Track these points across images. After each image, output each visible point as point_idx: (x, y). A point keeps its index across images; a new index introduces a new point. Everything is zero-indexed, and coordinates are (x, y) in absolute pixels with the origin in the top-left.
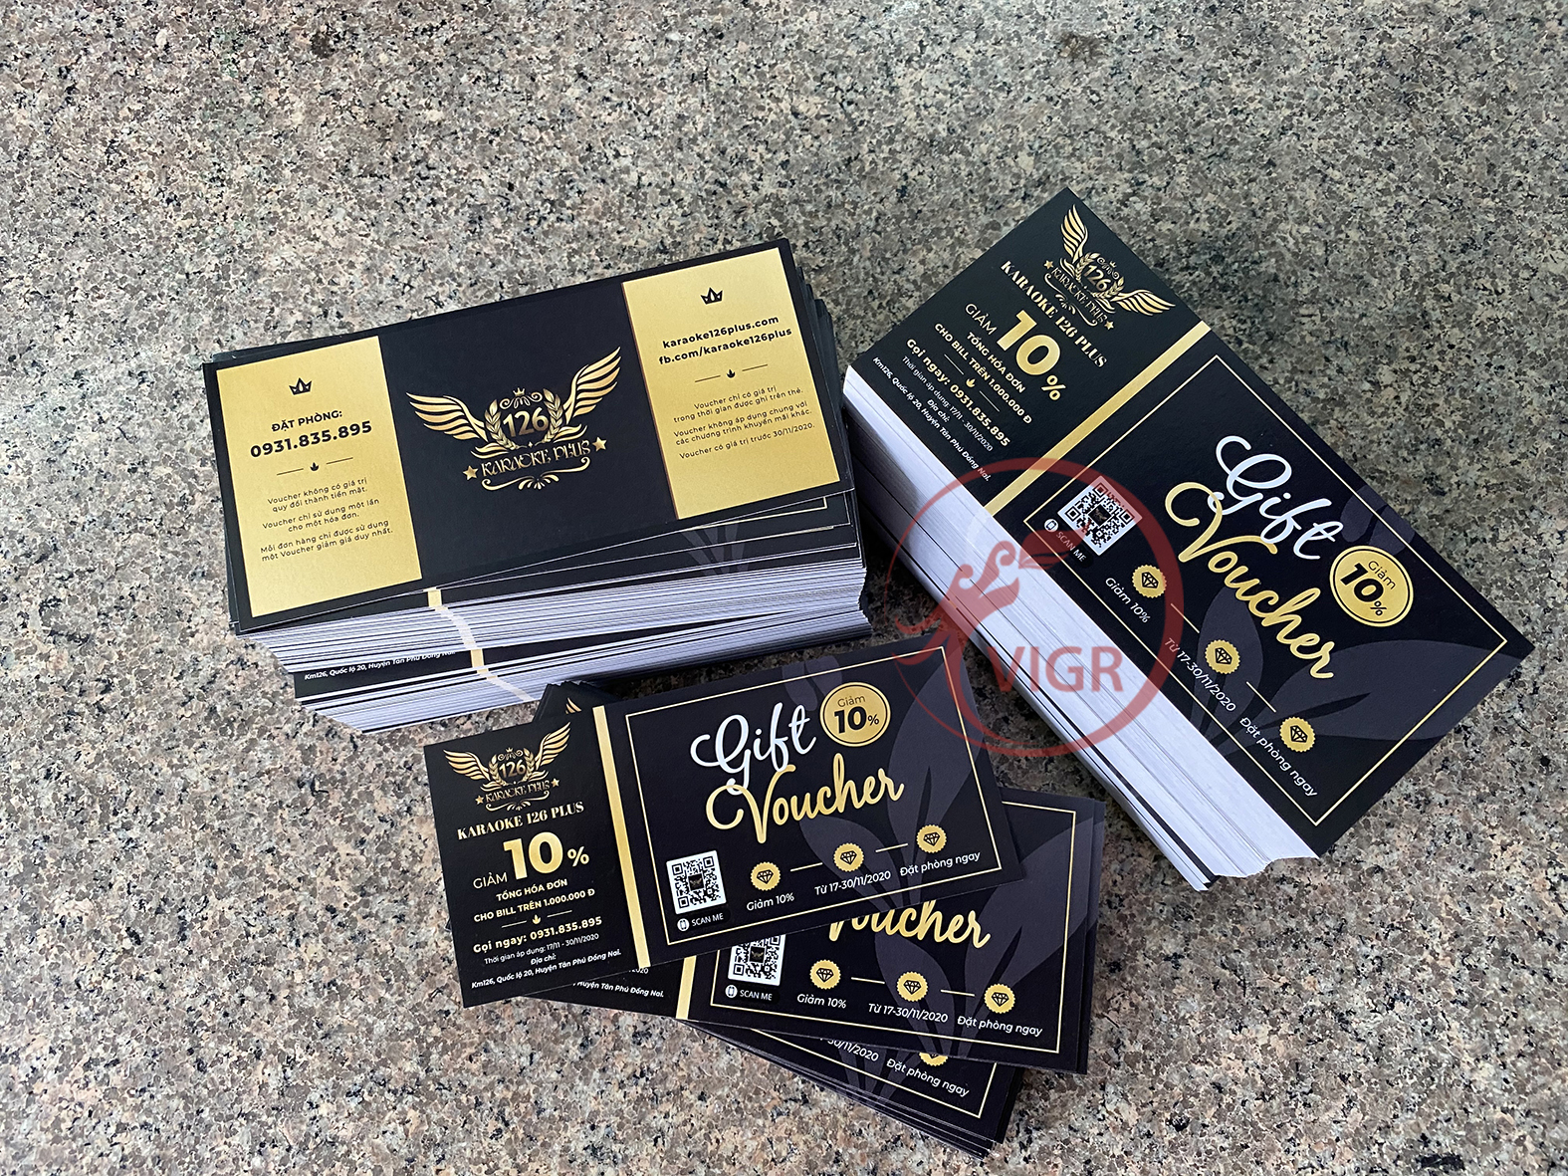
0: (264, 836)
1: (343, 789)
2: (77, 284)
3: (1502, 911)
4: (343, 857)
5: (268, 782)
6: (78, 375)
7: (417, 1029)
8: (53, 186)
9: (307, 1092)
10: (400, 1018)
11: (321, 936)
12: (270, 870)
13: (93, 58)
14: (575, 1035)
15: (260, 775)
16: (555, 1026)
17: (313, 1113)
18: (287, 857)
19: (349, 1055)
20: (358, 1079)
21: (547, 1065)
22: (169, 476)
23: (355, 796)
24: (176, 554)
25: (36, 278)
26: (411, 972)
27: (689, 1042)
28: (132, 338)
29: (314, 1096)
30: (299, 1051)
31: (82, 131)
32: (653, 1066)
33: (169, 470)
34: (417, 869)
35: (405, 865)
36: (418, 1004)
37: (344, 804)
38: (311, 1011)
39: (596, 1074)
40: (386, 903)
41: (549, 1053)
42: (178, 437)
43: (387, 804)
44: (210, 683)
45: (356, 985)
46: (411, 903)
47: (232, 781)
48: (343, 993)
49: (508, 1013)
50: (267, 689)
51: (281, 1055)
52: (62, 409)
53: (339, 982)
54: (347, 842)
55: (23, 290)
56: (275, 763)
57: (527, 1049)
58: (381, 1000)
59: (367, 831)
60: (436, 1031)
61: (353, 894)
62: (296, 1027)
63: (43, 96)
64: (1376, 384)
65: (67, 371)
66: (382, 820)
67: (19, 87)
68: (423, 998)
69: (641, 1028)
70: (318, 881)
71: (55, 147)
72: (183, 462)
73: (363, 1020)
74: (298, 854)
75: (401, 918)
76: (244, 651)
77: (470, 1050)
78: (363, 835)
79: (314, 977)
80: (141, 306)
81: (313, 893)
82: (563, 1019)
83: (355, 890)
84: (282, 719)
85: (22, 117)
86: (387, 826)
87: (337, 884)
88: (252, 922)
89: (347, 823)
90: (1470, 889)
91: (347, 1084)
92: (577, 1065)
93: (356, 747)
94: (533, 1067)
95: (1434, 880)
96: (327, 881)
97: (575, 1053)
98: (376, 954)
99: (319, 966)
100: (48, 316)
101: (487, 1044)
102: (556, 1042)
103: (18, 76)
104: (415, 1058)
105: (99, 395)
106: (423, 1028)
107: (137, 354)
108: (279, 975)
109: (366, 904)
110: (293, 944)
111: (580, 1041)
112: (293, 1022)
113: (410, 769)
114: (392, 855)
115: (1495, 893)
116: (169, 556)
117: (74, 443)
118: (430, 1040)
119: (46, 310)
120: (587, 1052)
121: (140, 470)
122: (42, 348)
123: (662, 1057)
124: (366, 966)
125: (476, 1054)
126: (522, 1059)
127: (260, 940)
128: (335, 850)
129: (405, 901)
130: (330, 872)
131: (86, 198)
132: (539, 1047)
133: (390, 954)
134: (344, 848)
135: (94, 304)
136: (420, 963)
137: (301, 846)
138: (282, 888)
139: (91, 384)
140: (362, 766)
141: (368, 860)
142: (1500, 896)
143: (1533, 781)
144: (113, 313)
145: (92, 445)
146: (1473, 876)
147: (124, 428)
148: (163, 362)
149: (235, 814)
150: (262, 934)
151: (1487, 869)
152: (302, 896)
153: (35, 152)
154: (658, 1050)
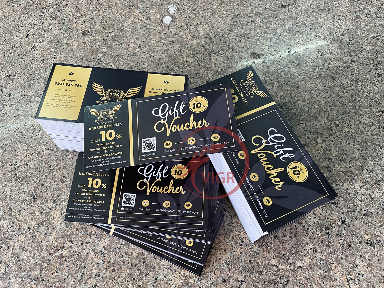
0: (19, 207)
1: (41, 199)
2: (16, 75)
3: (333, 285)
4: (36, 215)
5: (24, 194)
6: (10, 94)
7: (41, 263)
8: (18, 54)
9: (10, 275)
10: (38, 259)
11: (25, 235)
12: (18, 216)
13: (35, 29)
14: (81, 273)
15: (22, 192)
16: (76, 269)
17: (9, 280)
18: (23, 213)
19: (23, 267)
20: (23, 274)
21: (71, 279)
22: (23, 119)
23: (44, 201)
24: (19, 137)
25: (8, 72)
26: (44, 248)
27: (109, 280)
28: (25, 88)
29: (11, 276)
30: (11, 264)
31: (28, 43)
32: (98, 285)
33: (24, 118)
34: (53, 222)
35: (50, 220)
36: (44, 257)
37: (40, 203)
38: (17, 254)
39: (83, 284)
40: (43, 229)
41: (72, 276)
42: (28, 111)
43: (51, 204)
44: (18, 168)
45: (30, 249)
46: (49, 230)
47: (16, 192)
48: (26, 250)
49: (65, 263)
50: (30, 172)
51: (6, 263)
52: (4, 101)
53: (26, 247)
54: (38, 212)
55: (4, 74)
56: (27, 190)
57: (67, 274)
58: (35, 254)
59: (44, 210)
60: (46, 265)
61: (36, 225)
62: (12, 257)
63: (22, 35)
64: (317, 142)
65: (8, 93)
66: (48, 208)
67: (17, 33)
68: (45, 255)
69: (97, 274)
70: (29, 221)
71: (20, 46)
72: (27, 116)
73: (29, 258)
74: (25, 213)
75: (46, 234)
76: (28, 162)
77: (53, 272)
78: (43, 211)
79: (20, 245)
80: (29, 81)
81: (26, 224)
82: (78, 268)
83: (37, 224)
84: (32, 179)
85: (16, 39)
86: (49, 210)
87: (33, 222)
88: (9, 228)
89: (40, 207)
90: (325, 277)
91: (20, 275)
92: (79, 280)
93: (47, 189)
94: (68, 279)
95: (315, 273)
96: (31, 221)
97: (79, 277)
98: (37, 242)
99: (22, 242)
100: (8, 80)
101: (58, 271)
102: (75, 273)
103: (18, 30)
104: (39, 271)
105: (13, 99)
106: (43, 263)
107: (24, 91)
108: (12, 243)
109: (38, 228)
110: (17, 235)
111: (81, 274)
112: (11, 256)
113: (58, 197)
114: (48, 217)
115: (332, 280)
116: (17, 137)
117: (4, 109)
118: (44, 267)
119: (8, 79)
120: (82, 277)
121: (17, 117)
122: (4, 87)
123: (101, 283)
124: (34, 244)
125: (54, 273)
126: (66, 276)
127: (10, 233)
128: (35, 213)
129: (48, 230)
130: (32, 219)
131: (24, 57)
132: (71, 274)
133: (40, 242)
134: (37, 213)
135: (19, 79)
136: (47, 246)
137: (27, 211)
138: (19, 221)
139: (12, 96)
140: (47, 194)
141: (42, 217)
142: (333, 281)
143: (346, 250)
144: (22, 82)
145: (8, 110)
146: (326, 274)
147: (17, 107)
148: (30, 94)
149: (14, 200)
150: (11, 232)
151: (330, 272)
152: (24, 224)
153: (16, 46)
154: (100, 281)
